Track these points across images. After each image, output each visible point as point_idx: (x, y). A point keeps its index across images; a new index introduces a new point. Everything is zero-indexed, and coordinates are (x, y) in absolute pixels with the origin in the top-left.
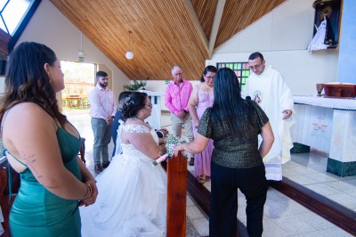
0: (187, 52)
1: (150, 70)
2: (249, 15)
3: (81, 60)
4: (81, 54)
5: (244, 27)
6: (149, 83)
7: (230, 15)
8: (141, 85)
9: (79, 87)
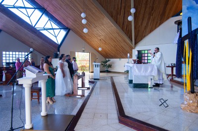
0: (124, 46)
1: (112, 54)
2: (148, 30)
3: (84, 51)
4: (83, 49)
5: (147, 35)
6: (112, 60)
7: (139, 31)
8: (109, 61)
9: (85, 62)
